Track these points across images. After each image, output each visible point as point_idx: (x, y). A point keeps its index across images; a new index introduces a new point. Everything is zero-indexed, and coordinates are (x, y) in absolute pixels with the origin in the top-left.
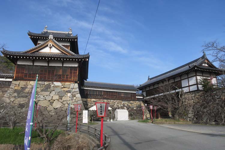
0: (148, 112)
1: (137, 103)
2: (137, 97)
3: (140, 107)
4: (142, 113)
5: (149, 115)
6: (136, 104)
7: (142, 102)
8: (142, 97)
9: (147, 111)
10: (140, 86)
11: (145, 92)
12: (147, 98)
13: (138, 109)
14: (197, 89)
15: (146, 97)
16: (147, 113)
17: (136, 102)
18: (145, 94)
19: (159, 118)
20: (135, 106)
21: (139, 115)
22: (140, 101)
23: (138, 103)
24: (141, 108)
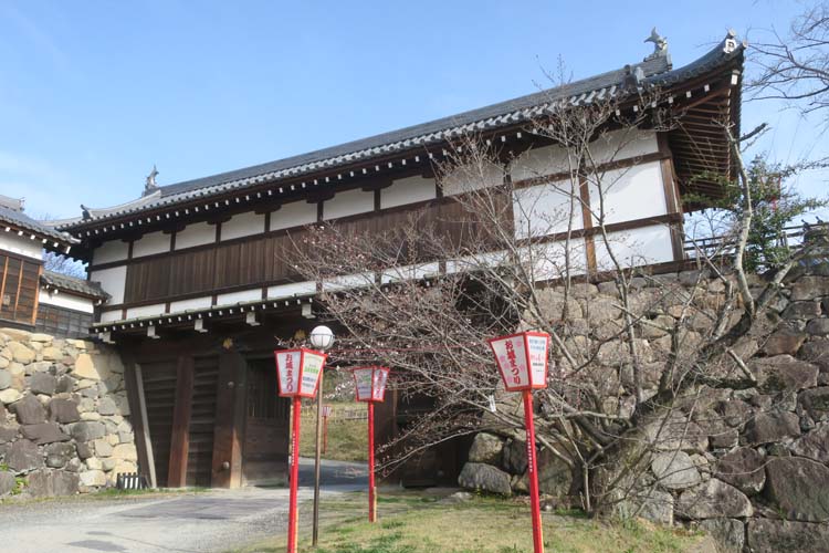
0: (125, 427)
1: (44, 348)
2: (43, 298)
3: (60, 380)
4: (78, 435)
5: (134, 456)
6: (24, 353)
7: (81, 344)
8: (88, 308)
9: (118, 419)
10: (86, 215)
11: (123, 270)
12: (134, 314)
13: (45, 398)
14: (670, 258)
15: (124, 308)
16: (115, 439)
17: (26, 342)
18: (115, 283)
19: (235, 482)
20: (18, 369)
21: (42, 452)
22: (66, 334)
23: (49, 352)
24: (69, 396)
